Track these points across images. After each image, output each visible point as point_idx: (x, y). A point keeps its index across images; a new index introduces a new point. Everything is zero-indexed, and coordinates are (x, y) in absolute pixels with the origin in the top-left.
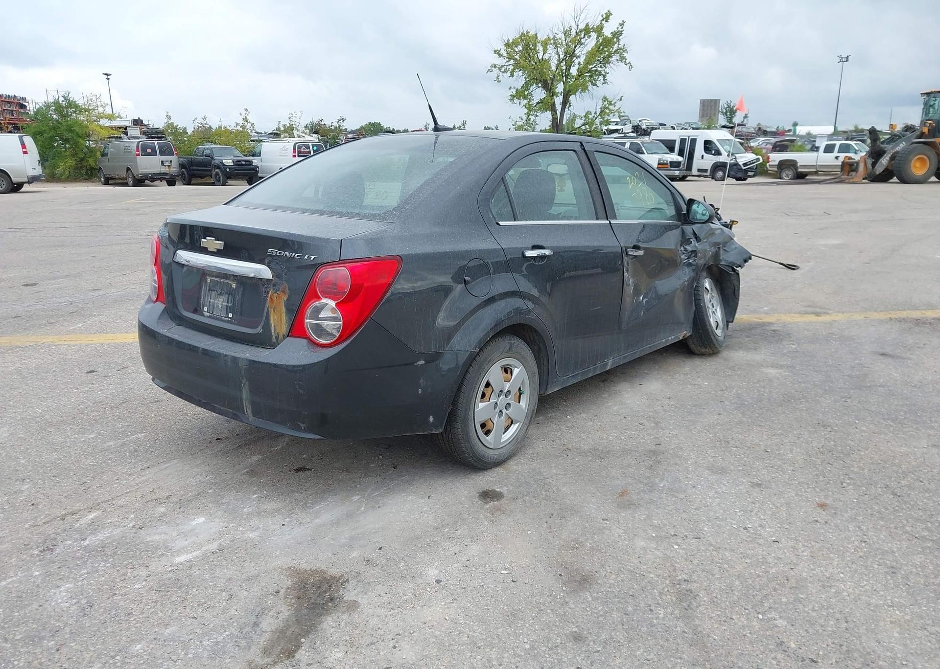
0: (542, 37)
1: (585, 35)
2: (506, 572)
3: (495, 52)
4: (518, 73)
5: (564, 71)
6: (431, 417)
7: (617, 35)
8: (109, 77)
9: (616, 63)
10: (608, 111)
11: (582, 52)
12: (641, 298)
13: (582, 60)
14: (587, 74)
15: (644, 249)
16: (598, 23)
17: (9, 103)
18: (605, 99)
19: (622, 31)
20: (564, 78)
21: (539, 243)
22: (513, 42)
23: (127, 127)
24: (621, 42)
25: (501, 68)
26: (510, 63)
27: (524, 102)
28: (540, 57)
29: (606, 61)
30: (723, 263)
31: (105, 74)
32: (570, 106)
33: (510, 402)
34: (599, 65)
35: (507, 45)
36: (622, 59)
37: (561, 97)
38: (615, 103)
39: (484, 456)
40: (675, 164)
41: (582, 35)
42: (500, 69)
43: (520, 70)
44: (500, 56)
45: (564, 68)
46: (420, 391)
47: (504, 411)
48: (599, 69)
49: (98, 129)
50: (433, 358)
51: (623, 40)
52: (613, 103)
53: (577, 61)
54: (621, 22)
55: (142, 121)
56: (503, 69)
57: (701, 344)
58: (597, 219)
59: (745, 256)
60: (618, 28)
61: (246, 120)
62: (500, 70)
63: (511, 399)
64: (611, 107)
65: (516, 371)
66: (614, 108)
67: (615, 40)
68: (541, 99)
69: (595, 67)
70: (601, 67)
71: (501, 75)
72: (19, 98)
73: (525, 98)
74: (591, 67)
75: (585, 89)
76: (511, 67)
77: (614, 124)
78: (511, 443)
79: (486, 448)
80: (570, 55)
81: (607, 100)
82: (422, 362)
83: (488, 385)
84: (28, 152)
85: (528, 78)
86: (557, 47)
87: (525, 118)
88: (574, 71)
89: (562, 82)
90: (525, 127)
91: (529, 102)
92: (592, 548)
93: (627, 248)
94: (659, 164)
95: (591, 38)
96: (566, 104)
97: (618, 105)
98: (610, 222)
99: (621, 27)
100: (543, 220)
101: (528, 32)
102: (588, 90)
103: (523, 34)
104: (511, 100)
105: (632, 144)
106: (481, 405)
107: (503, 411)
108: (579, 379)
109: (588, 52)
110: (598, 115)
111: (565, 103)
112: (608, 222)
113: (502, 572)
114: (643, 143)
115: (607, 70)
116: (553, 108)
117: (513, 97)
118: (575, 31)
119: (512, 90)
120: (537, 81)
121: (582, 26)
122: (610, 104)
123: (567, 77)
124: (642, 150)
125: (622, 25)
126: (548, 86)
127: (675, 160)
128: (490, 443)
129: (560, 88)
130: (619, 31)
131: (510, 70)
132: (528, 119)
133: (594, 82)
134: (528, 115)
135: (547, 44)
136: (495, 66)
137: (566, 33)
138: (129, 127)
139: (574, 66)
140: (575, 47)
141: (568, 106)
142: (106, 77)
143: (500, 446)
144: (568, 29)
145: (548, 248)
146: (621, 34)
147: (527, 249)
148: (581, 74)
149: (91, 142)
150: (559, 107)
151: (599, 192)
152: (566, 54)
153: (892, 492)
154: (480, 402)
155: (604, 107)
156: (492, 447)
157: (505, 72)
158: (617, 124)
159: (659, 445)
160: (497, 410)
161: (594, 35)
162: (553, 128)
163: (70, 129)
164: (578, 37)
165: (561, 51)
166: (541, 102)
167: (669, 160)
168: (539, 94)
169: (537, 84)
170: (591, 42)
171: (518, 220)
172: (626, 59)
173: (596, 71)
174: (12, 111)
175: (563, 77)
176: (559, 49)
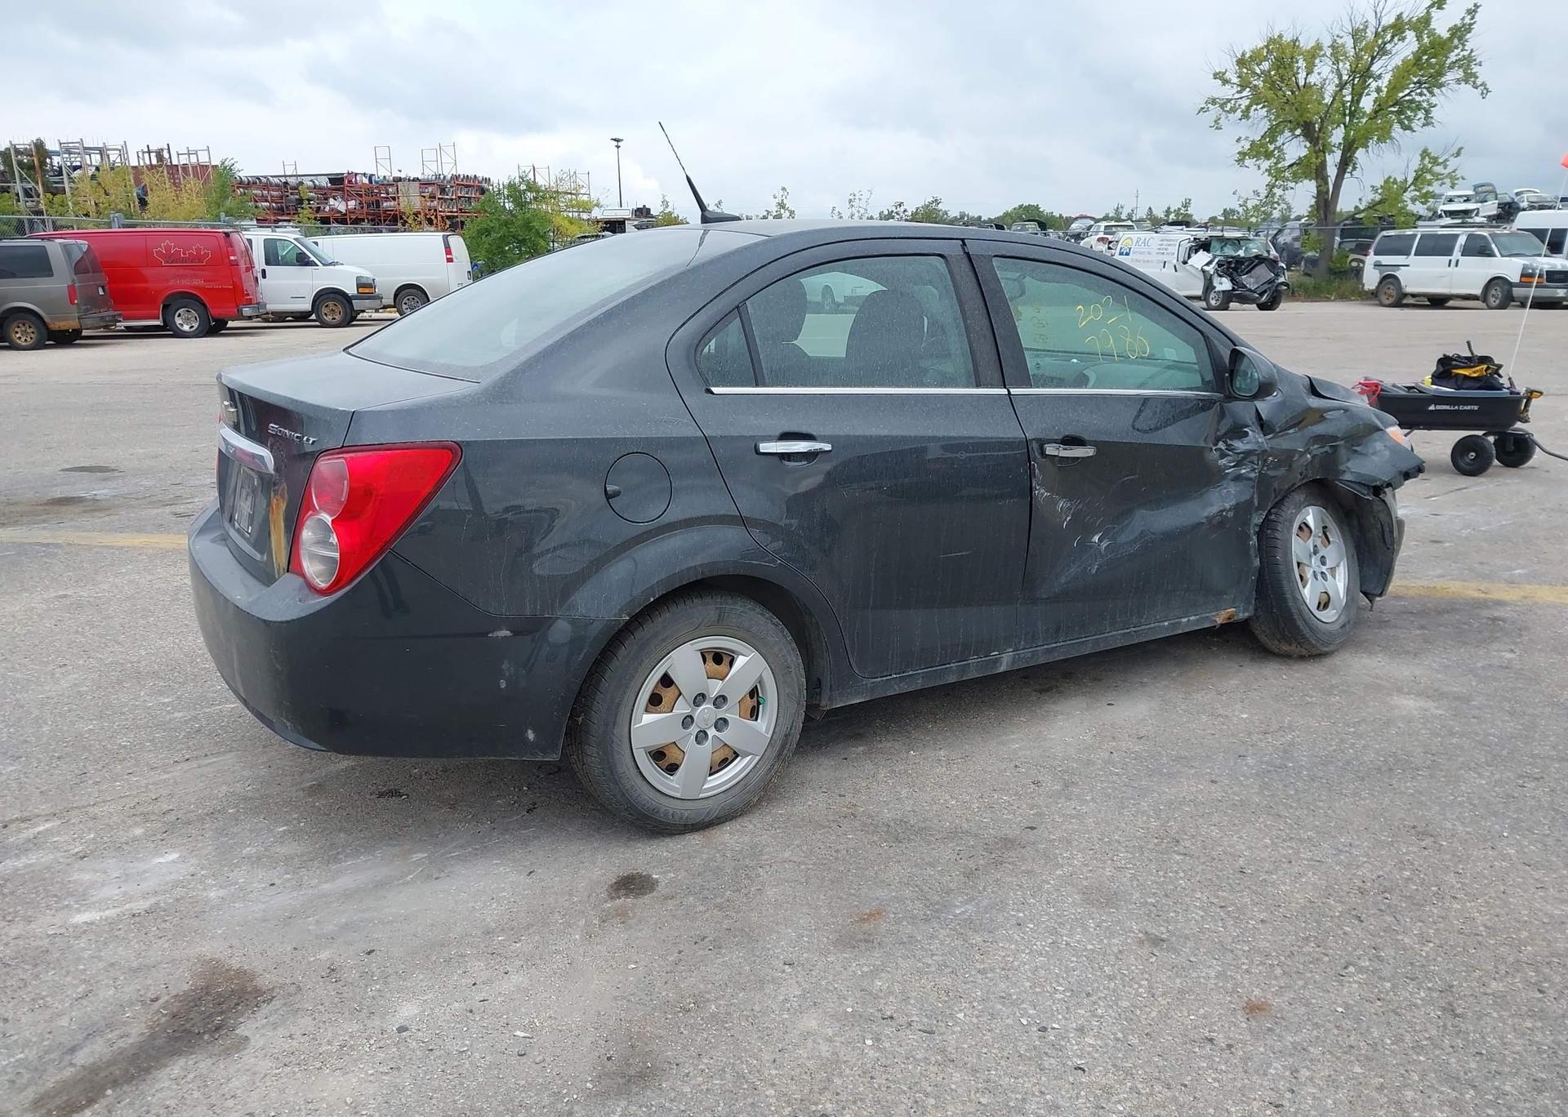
0: (1306, 43)
1: (1393, 37)
2: (523, 1034)
3: (1216, 76)
4: (1260, 112)
5: (1349, 104)
6: (530, 732)
7: (1460, 32)
8: (620, 144)
9: (1453, 85)
10: (1429, 177)
11: (1384, 69)
12: (1096, 538)
13: (1384, 83)
14: (1393, 109)
15: (1095, 444)
16: (1421, 12)
17: (467, 186)
18: (1425, 153)
19: (1471, 24)
20: (1348, 118)
21: (804, 430)
22: (1250, 57)
23: (625, 219)
24: (1468, 46)
25: (1225, 103)
26: (1243, 95)
27: (1266, 164)
28: (1302, 83)
29: (1434, 81)
30: (1347, 477)
31: (615, 140)
32: (1354, 168)
33: (727, 716)
34: (1418, 91)
35: (1241, 62)
36: (1469, 77)
37: (1338, 154)
38: (1446, 160)
39: (656, 811)
40: (1557, 276)
41: (1388, 37)
42: (1222, 106)
43: (1264, 107)
44: (1225, 82)
45: (1349, 98)
46: (503, 684)
47: (712, 732)
48: (1418, 98)
49: (566, 223)
50: (532, 627)
51: (1473, 41)
52: (1440, 161)
53: (1374, 85)
54: (1471, 6)
55: (649, 210)
56: (1229, 105)
57: (1278, 636)
58: (978, 386)
59: (1405, 466)
60: (1463, 19)
61: (782, 205)
62: (1223, 109)
63: (730, 713)
64: (1438, 169)
65: (740, 661)
66: (1443, 171)
67: (1456, 41)
68: (1300, 158)
69: (1408, 94)
70: (1421, 94)
71: (1223, 117)
72: (480, 179)
73: (1268, 155)
74: (1401, 95)
75: (1385, 136)
76: (1245, 103)
77: (1462, 200)
78: (732, 792)
79: (664, 797)
80: (1362, 74)
81: (1428, 155)
82: (505, 633)
83: (666, 681)
84: (455, 260)
85: (1275, 120)
86: (1337, 61)
87: (1264, 192)
88: (1367, 104)
89: (1342, 126)
90: (1263, 209)
91: (1276, 164)
92: (714, 1016)
93: (1042, 443)
94: (1523, 275)
95: (1407, 41)
96: (1347, 165)
97: (1453, 163)
98: (1009, 391)
99: (1469, 17)
100: (831, 386)
101: (1280, 36)
102: (1391, 138)
103: (1271, 41)
104: (1238, 161)
105: (1471, 237)
106: (648, 718)
107: (708, 732)
108: (919, 684)
109: (1397, 67)
110: (1409, 183)
111: (1346, 163)
112: (1004, 391)
113: (518, 1033)
114: (1493, 236)
115: (1433, 100)
116: (1320, 174)
117: (1243, 155)
118: (1374, 30)
119: (1243, 143)
120: (1293, 125)
121: (1388, 20)
122: (1435, 161)
123: (1352, 115)
124: (1491, 250)
125: (1472, 12)
126: (1313, 134)
127: (1559, 268)
128: (676, 790)
129: (1337, 136)
130: (1464, 25)
131: (1243, 107)
132: (1270, 194)
133: (1406, 122)
134: (1271, 187)
135: (1314, 57)
136: (1214, 102)
137: (1357, 35)
138: (629, 219)
139: (1368, 94)
140: (1373, 58)
141: (1350, 168)
142: (616, 143)
143: (701, 796)
144: (1362, 27)
145: (824, 439)
146: (1469, 30)
147: (768, 439)
148: (1380, 109)
149: (556, 245)
150: (1332, 172)
151: (989, 334)
152: (1353, 72)
153: (1450, 1004)
154: (647, 711)
155: (1422, 170)
156: (678, 795)
157: (1233, 110)
158: (1468, 201)
159: (1032, 828)
160: (694, 730)
161: (1410, 35)
162: (1317, 210)
163: (527, 225)
164: (1380, 41)
165: (1345, 68)
166: (1299, 162)
167: (1546, 268)
168: (1295, 149)
169: (1292, 130)
170: (1406, 48)
171: (764, 385)
172: (1477, 77)
173: (1412, 101)
174: (470, 198)
175: (1345, 115)
176: (1341, 64)
